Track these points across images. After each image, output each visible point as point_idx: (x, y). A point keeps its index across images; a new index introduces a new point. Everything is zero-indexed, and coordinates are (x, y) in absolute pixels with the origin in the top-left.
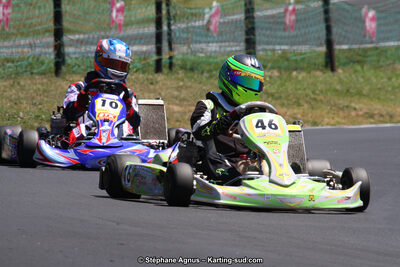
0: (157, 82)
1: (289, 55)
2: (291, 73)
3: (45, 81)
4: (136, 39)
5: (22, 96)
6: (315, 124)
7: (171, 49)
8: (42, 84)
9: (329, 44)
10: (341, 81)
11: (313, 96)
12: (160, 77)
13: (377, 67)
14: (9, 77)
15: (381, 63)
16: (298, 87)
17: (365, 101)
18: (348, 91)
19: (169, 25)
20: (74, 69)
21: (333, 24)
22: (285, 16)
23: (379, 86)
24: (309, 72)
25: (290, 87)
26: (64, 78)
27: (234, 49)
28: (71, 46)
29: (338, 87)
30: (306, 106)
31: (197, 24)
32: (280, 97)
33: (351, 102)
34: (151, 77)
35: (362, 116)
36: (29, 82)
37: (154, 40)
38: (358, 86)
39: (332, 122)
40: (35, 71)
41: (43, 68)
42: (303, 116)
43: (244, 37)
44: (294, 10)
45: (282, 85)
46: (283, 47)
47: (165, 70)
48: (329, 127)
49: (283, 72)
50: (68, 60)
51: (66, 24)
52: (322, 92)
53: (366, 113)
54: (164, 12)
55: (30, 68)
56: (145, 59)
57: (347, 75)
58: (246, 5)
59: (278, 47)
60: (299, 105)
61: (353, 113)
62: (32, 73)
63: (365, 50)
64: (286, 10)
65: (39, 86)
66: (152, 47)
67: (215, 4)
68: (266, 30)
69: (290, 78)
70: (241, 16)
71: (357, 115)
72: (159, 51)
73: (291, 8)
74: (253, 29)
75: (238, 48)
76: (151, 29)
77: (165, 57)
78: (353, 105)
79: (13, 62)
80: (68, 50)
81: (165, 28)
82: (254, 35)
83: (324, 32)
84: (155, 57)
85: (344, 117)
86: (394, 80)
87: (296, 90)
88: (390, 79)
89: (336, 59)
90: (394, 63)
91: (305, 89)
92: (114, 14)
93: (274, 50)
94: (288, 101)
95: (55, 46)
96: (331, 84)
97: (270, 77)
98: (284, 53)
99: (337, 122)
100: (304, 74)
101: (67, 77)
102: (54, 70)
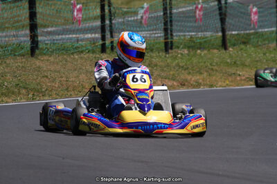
1: (195, 39)
2: (196, 51)
3: (24, 60)
4: (87, 30)
5: (7, 71)
6: (211, 86)
7: (112, 36)
8: (22, 63)
9: (223, 31)
10: (231, 56)
11: (210, 67)
12: (104, 56)
13: (257, 46)
15: (260, 43)
16: (200, 61)
17: (247, 69)
18: (235, 63)
19: (111, 20)
20: (45, 52)
22: (195, 12)
23: (257, 59)
24: (209, 50)
25: (195, 60)
26: (37, 58)
27: (156, 35)
28: (42, 36)
29: (229, 61)
30: (205, 74)
31: (130, 19)
32: (187, 68)
33: (237, 70)
34: (98, 56)
35: (245, 80)
36: (12, 61)
37: (99, 30)
38: (243, 59)
39: (225, 84)
40: (17, 54)
41: (23, 51)
42: (203, 81)
43: (163, 27)
44: (202, 7)
45: (189, 60)
46: (191, 34)
47: (108, 51)
48: (221, 88)
49: (191, 50)
50: (41, 46)
51: (39, 20)
52: (217, 63)
53: (248, 78)
54: (107, 11)
56: (94, 44)
57: (235, 52)
58: (164, 5)
59: (187, 34)
60: (201, 73)
61: (238, 78)
62: (15, 55)
63: (249, 35)
64: (197, 8)
65: (19, 64)
66: (98, 36)
67: (145, 4)
69: (195, 55)
70: (162, 14)
71: (241, 80)
72: (103, 38)
73: (200, 6)
74: (171, 21)
75: (159, 35)
76: (98, 23)
77: (108, 43)
78: (238, 72)
79: (2, 48)
80: (40, 38)
81: (107, 22)
82: (171, 25)
83: (220, 24)
84: (101, 42)
85: (232, 81)
86: (267, 54)
87: (199, 63)
88: (264, 54)
89: (228, 41)
90: (269, 43)
91: (205, 62)
92: (75, 13)
93: (185, 36)
94: (193, 70)
95: (31, 36)
96: (224, 58)
97: (182, 54)
98: (191, 37)
99: (227, 84)
100: (206, 52)
101: (39, 57)
102: (30, 52)
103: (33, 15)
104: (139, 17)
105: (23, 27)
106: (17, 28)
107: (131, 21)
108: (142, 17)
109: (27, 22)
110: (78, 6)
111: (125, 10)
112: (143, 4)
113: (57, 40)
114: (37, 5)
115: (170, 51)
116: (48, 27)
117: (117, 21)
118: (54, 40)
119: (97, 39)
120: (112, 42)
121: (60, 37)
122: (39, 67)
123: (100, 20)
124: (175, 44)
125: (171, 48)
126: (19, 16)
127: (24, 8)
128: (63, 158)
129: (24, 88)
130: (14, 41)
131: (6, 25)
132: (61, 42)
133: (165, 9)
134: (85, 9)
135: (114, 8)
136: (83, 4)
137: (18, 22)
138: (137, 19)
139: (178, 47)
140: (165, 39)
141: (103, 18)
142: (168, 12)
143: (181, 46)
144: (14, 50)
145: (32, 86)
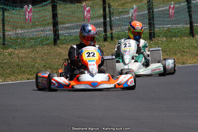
0: (104, 46)
1: (171, 30)
2: (172, 39)
3: (49, 48)
5: (37, 56)
6: (183, 63)
7: (111, 29)
8: (47, 50)
9: (191, 23)
10: (197, 42)
11: (182, 50)
12: (106, 44)
14: (31, 47)
16: (175, 45)
19: (110, 18)
20: (64, 42)
21: (192, 13)
22: (169, 11)
24: (181, 38)
25: (171, 45)
26: (58, 46)
28: (61, 30)
29: (195, 45)
30: (179, 55)
31: (124, 16)
32: (166, 51)
34: (102, 43)
36: (41, 49)
37: (103, 25)
39: (193, 62)
40: (44, 43)
41: (48, 41)
42: (178, 60)
43: (148, 22)
44: (173, 7)
45: (167, 45)
46: (168, 26)
47: (109, 40)
48: (190, 65)
49: (168, 38)
50: (61, 37)
51: (59, 19)
52: (187, 47)
54: (107, 11)
55: (42, 42)
56: (99, 35)
58: (148, 6)
59: (166, 26)
60: (176, 54)
62: (43, 45)
64: (170, 8)
66: (102, 29)
67: (134, 6)
68: (159, 17)
69: (171, 41)
70: (147, 12)
72: (105, 31)
73: (172, 6)
74: (153, 18)
76: (102, 20)
77: (108, 34)
79: (34, 39)
80: (60, 32)
81: (108, 19)
82: (153, 21)
83: (188, 18)
84: (103, 34)
87: (174, 47)
89: (195, 31)
91: (179, 46)
92: (86, 13)
93: (163, 27)
94: (170, 52)
95: (54, 31)
96: (192, 43)
97: (162, 41)
98: (168, 29)
99: (195, 62)
100: (179, 39)
101: (60, 46)
102: (53, 42)
103: (55, 16)
104: (131, 15)
105: (48, 24)
106: (44, 25)
107: (125, 18)
108: (132, 15)
109: (51, 21)
110: (87, 9)
111: (121, 10)
112: (133, 6)
113: (73, 33)
114: (58, 8)
115: (153, 39)
116: (66, 24)
117: (115, 18)
118: (70, 33)
119: (101, 31)
120: (112, 34)
121: (75, 30)
122: (60, 53)
123: (102, 18)
124: (157, 34)
125: (154, 37)
126: (45, 16)
127: (48, 11)
128: (78, 118)
129: (50, 68)
130: (42, 34)
131: (37, 23)
132: (75, 35)
133: (149, 9)
134: (92, 11)
135: (113, 9)
136: (91, 7)
137: (45, 21)
138: (129, 17)
139: (159, 36)
140: (150, 30)
141: (105, 17)
142: (151, 11)
143: (161, 36)
144: (42, 41)
145: (55, 67)
